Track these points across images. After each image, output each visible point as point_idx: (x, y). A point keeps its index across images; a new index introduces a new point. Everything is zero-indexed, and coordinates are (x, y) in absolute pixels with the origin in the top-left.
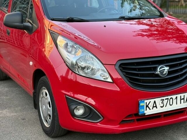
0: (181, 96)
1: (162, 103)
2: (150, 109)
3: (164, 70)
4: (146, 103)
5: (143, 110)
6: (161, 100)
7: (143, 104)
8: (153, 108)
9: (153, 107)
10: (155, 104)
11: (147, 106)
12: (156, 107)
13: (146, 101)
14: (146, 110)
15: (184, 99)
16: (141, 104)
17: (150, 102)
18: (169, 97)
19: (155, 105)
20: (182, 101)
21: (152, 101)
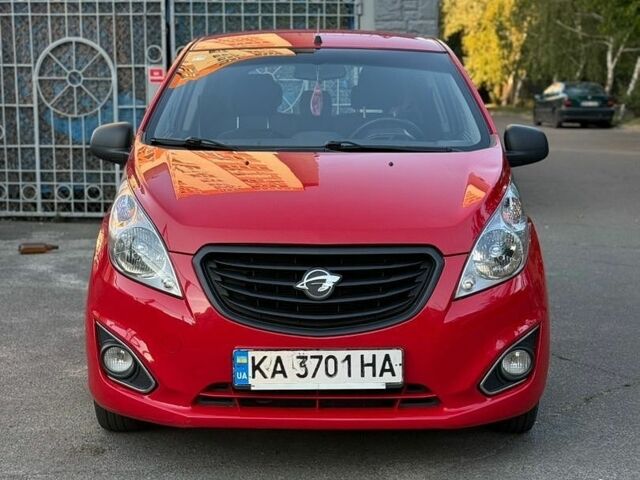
0: (362, 356)
1: (302, 365)
2: (265, 377)
3: (324, 281)
4: (253, 358)
5: (244, 376)
6: (298, 357)
7: (244, 361)
8: (273, 376)
9: (275, 372)
10: (279, 365)
11: (256, 368)
12: (283, 372)
13: (251, 354)
14: (254, 377)
15: (373, 365)
16: (240, 360)
17: (265, 358)
18: (325, 354)
19: (279, 368)
20: (368, 370)
21: (272, 355)
